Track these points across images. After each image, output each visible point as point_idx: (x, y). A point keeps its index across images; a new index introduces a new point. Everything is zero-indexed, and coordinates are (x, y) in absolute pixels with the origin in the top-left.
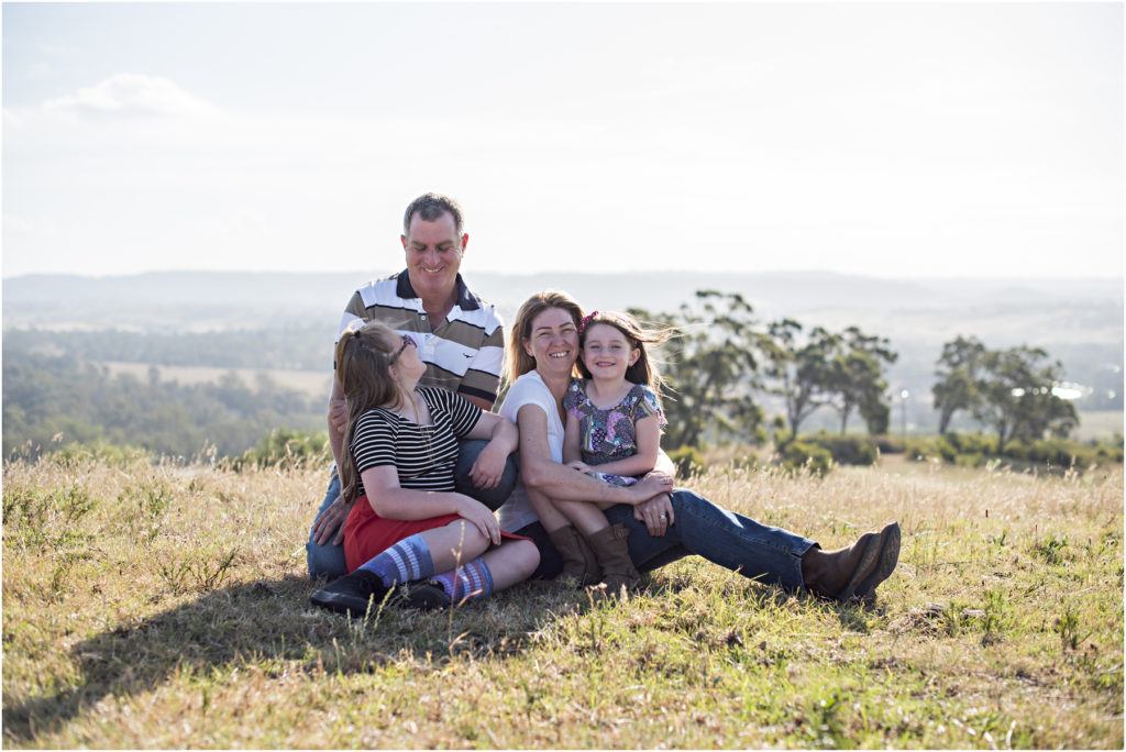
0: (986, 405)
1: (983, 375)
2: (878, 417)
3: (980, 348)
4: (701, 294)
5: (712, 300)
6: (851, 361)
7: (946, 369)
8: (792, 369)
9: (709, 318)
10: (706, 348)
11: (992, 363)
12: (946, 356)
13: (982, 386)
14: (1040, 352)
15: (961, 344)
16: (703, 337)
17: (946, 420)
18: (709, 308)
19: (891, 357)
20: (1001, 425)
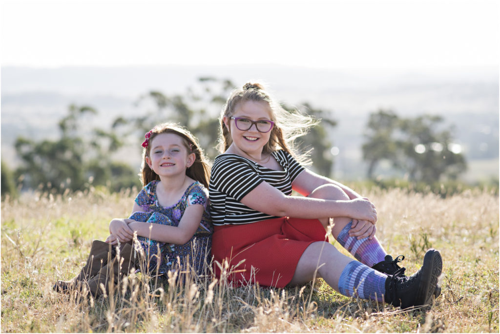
0: (402, 157)
1: (397, 135)
3: (395, 117)
4: (202, 80)
5: (210, 84)
7: (371, 132)
9: (208, 97)
10: (206, 119)
11: (405, 126)
12: (372, 125)
13: (399, 144)
14: (438, 119)
15: (381, 115)
17: (370, 171)
18: (208, 90)
19: (333, 124)
20: (412, 173)
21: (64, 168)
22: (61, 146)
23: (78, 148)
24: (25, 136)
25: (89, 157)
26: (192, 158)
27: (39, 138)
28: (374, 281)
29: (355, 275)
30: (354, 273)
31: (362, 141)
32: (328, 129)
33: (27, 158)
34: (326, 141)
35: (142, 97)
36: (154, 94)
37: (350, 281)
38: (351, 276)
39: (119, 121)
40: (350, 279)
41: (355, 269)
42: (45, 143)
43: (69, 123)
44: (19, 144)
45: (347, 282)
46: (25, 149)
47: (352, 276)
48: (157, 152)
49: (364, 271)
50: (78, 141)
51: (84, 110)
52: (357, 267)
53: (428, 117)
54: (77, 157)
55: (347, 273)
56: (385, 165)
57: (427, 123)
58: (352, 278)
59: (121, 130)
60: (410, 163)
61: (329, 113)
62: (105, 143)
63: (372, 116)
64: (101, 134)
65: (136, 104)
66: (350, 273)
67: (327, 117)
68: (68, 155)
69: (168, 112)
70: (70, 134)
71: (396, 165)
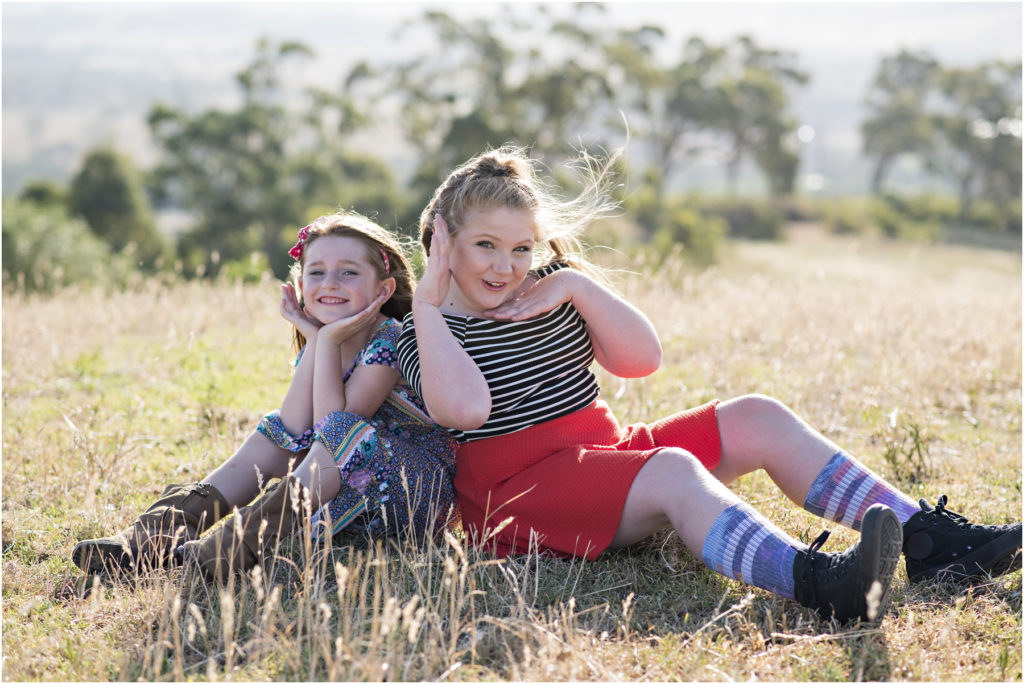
0: (944, 150)
1: (936, 103)
2: (783, 169)
3: (933, 65)
6: (743, 87)
7: (881, 97)
8: (658, 99)
10: (541, 70)
11: (953, 83)
12: (882, 81)
13: (939, 122)
15: (905, 59)
16: (534, 54)
17: (878, 176)
19: (801, 79)
20: (965, 182)
21: (248, 168)
22: (244, 124)
23: (276, 129)
24: (169, 102)
25: (298, 145)
26: (388, 288)
27: (196, 106)
28: (773, 558)
29: (735, 539)
30: (733, 535)
31: (862, 115)
32: (790, 89)
33: (173, 145)
34: (786, 116)
35: (407, 23)
36: (433, 16)
37: (727, 551)
38: (727, 541)
39: (360, 72)
40: (725, 547)
41: (736, 526)
42: (213, 115)
43: (258, 77)
44: (157, 117)
45: (720, 550)
46: (169, 129)
47: (731, 540)
48: (314, 273)
49: (755, 532)
50: (276, 113)
51: (289, 49)
52: (740, 521)
53: (1001, 65)
54: (275, 147)
55: (721, 531)
56: (908, 164)
57: (997, 76)
58: (729, 545)
59: (364, 89)
60: (962, 162)
61: (794, 55)
62: (331, 118)
63: (885, 61)
64: (323, 100)
65: (396, 35)
66: (726, 533)
67: (788, 64)
68: (255, 142)
69: (461, 53)
70: (261, 97)
71: (930, 167)
